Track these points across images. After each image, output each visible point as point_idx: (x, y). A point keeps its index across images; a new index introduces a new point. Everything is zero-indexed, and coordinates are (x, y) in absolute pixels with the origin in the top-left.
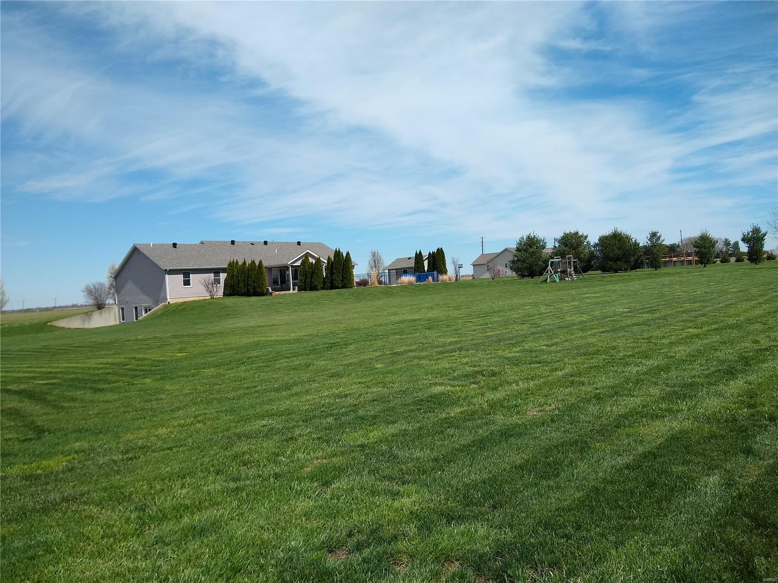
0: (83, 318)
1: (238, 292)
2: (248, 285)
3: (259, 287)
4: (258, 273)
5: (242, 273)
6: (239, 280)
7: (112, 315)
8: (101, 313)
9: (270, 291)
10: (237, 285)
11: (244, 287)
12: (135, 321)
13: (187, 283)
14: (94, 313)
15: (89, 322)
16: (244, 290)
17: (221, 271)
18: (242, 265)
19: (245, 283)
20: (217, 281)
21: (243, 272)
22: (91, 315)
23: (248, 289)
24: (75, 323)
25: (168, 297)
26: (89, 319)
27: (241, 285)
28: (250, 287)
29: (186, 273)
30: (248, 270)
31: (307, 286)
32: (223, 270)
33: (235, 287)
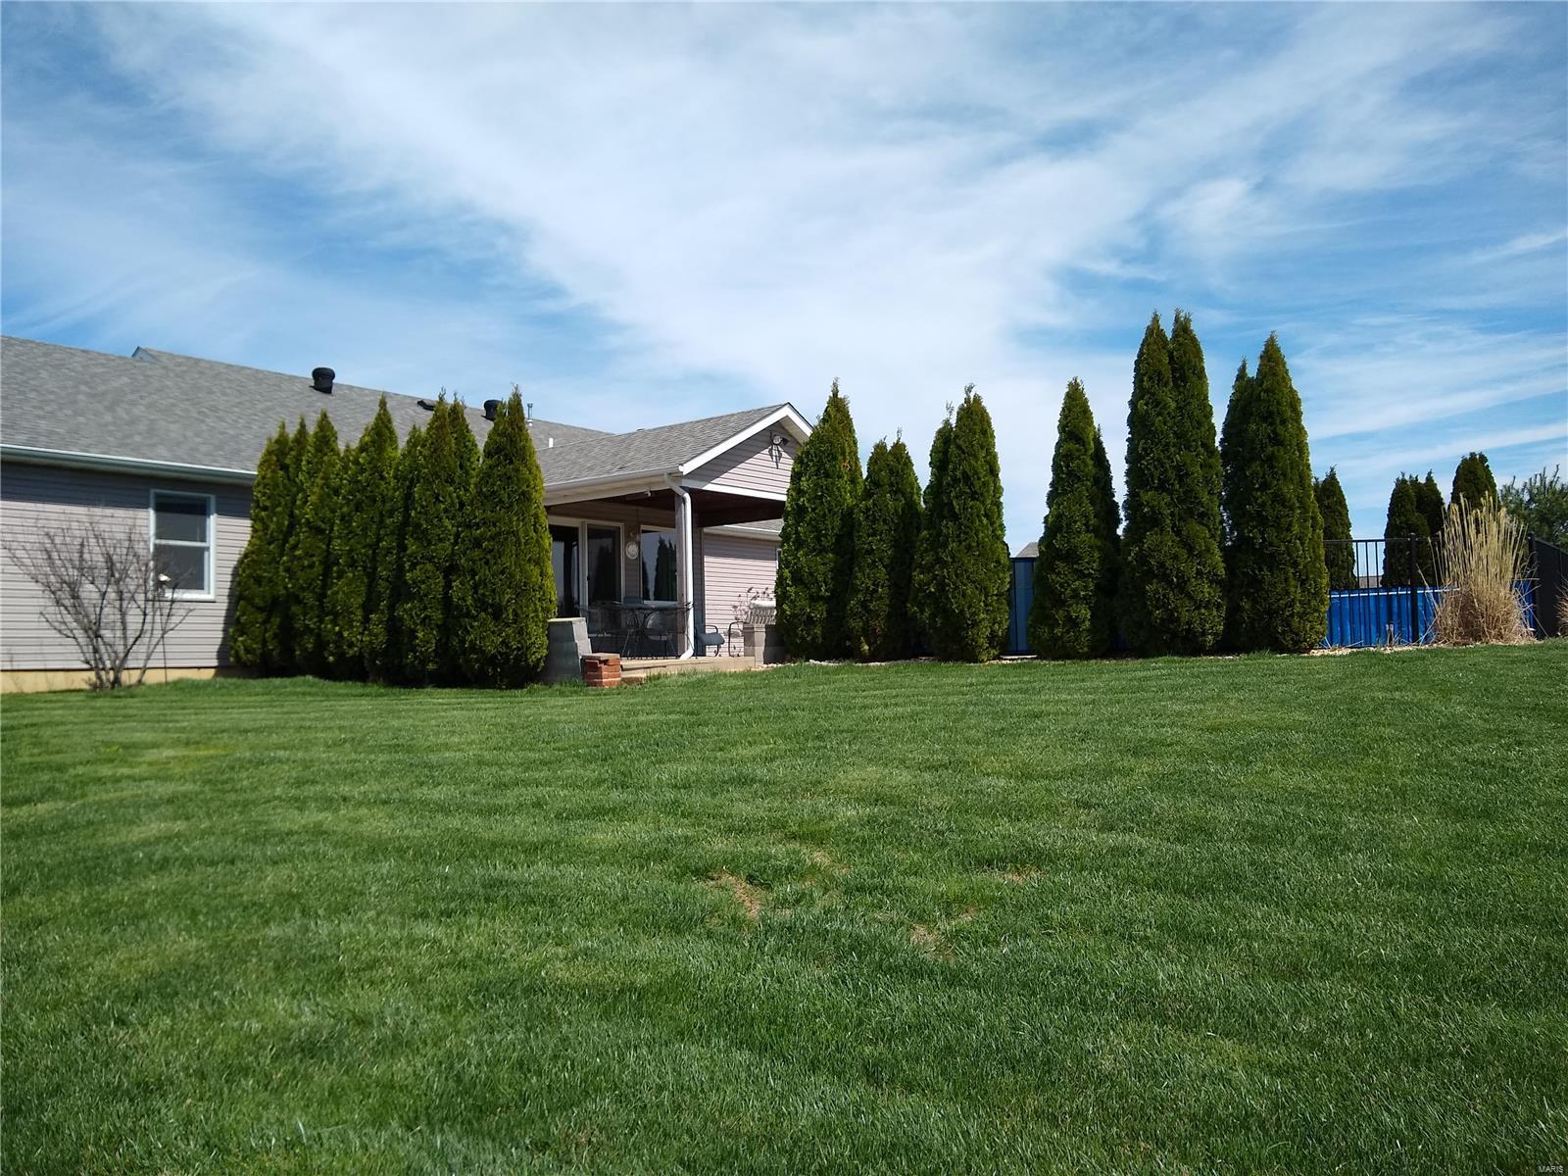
1: (321, 645)
2: (401, 591)
3: (497, 615)
4: (488, 498)
5: (358, 507)
6: (329, 561)
9: (584, 647)
10: (310, 599)
11: (368, 608)
16: (362, 636)
17: (213, 500)
18: (363, 448)
19: (372, 576)
20: (186, 569)
21: (364, 497)
23: (394, 627)
27: (347, 590)
28: (406, 610)
30: (408, 479)
31: (856, 624)
32: (231, 495)
33: (295, 609)
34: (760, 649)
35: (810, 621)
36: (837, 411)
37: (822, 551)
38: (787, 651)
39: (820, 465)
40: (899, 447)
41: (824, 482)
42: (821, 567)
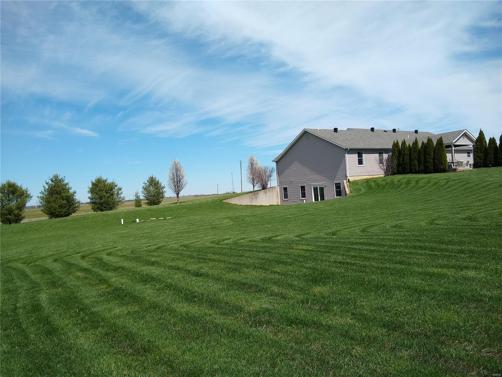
0: (251, 196)
1: (411, 170)
2: (426, 162)
4: (438, 150)
5: (415, 152)
6: (411, 159)
7: (275, 194)
8: (266, 193)
10: (408, 164)
11: (419, 164)
12: (335, 197)
13: (360, 162)
14: (260, 192)
15: (256, 199)
16: (419, 168)
17: (383, 151)
18: (414, 144)
19: (419, 161)
22: (258, 193)
23: (425, 166)
24: (245, 201)
25: (348, 175)
26: (256, 198)
27: (415, 163)
28: (429, 164)
29: (360, 152)
32: (386, 151)
33: (405, 166)
34: (472, 167)
35: (480, 162)
36: (481, 133)
37: (482, 153)
38: (476, 167)
39: (480, 141)
40: (493, 138)
41: (481, 143)
42: (482, 155)
